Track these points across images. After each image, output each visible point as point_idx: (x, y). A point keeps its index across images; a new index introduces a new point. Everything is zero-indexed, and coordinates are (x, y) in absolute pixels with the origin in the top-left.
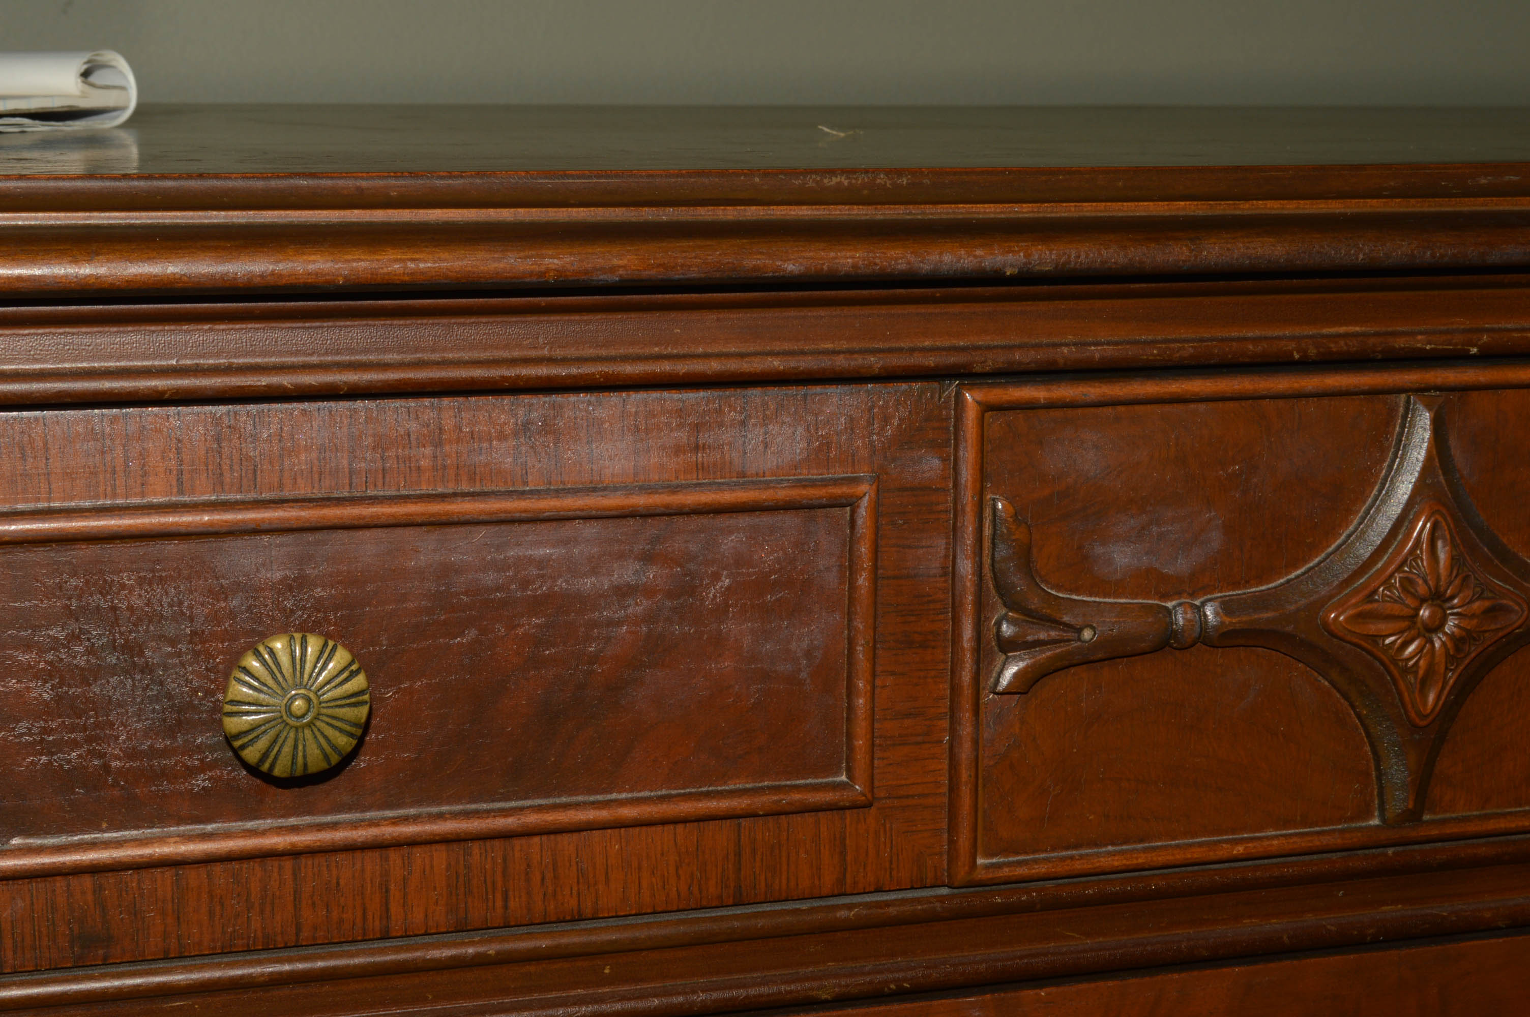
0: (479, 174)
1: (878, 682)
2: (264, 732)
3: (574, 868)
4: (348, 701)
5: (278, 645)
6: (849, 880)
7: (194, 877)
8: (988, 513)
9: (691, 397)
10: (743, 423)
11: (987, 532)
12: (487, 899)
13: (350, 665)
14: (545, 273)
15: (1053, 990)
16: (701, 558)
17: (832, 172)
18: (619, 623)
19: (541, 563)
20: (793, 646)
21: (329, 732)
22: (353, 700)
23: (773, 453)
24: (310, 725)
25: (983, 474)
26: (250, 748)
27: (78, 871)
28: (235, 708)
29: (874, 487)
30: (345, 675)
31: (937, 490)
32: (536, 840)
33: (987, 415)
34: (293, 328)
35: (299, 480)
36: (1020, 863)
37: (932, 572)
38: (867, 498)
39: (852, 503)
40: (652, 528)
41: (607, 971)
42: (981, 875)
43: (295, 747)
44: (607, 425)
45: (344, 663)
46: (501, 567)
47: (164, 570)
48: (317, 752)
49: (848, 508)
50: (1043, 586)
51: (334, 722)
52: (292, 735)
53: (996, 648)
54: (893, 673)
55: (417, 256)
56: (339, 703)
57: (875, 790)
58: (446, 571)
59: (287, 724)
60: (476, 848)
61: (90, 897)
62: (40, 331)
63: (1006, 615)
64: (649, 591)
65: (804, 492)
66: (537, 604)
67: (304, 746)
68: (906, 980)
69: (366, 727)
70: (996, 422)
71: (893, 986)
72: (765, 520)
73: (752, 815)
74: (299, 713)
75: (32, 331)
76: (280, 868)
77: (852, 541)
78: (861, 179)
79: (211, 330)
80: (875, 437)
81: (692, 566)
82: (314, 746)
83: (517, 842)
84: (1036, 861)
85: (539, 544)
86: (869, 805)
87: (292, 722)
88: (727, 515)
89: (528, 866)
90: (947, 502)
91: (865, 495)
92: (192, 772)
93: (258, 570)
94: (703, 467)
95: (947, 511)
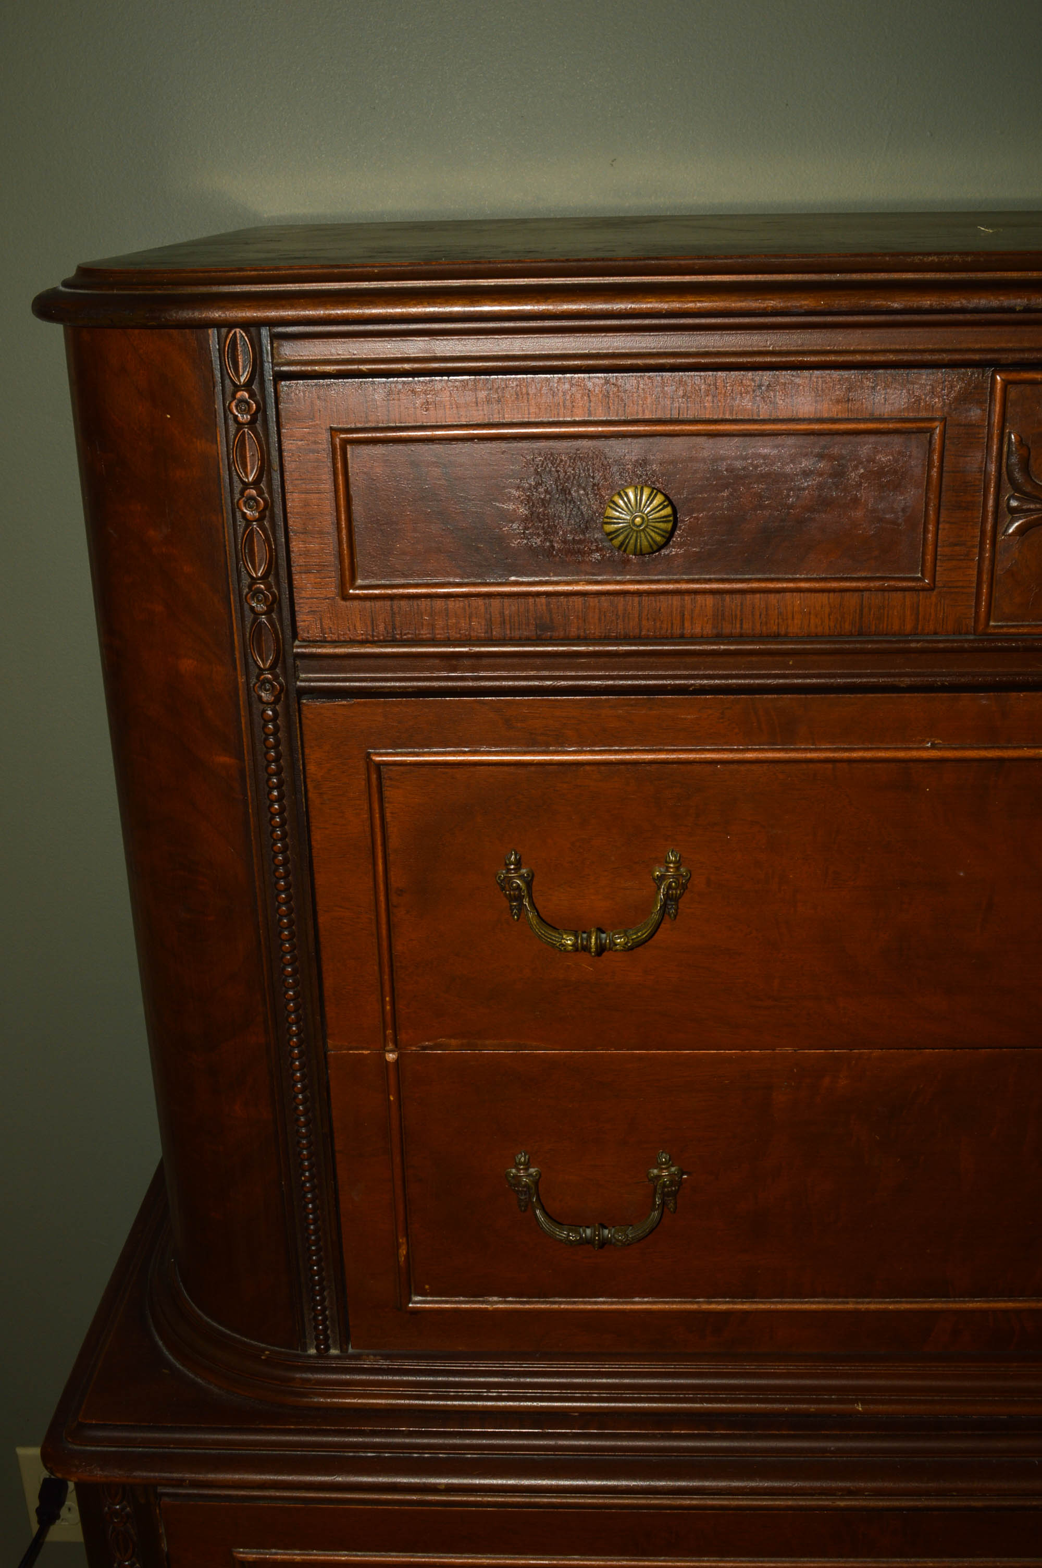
0: (741, 257)
1: (941, 526)
2: (622, 532)
3: (776, 611)
4: (662, 520)
5: (629, 491)
6: (920, 628)
7: (593, 601)
8: (1006, 439)
9: (845, 374)
10: (873, 388)
12: (732, 624)
13: (664, 502)
14: (766, 307)
15: (1028, 694)
16: (848, 457)
17: (929, 254)
18: (804, 489)
19: (765, 457)
20: (895, 506)
21: (653, 534)
22: (665, 519)
23: (889, 404)
24: (643, 530)
25: (1004, 419)
26: (615, 540)
27: (538, 594)
28: (608, 520)
29: (943, 423)
30: (661, 507)
31: (978, 426)
32: (758, 596)
33: (1009, 387)
34: (644, 335)
35: (646, 411)
36: (1013, 626)
37: (974, 470)
38: (938, 428)
39: (931, 431)
40: (823, 441)
41: (791, 663)
42: (991, 631)
43: (636, 541)
44: (801, 387)
45: (660, 501)
46: (745, 458)
47: (581, 453)
48: (646, 543)
49: (929, 434)
50: (1036, 480)
51: (655, 530)
52: (635, 535)
53: (1007, 512)
54: (948, 522)
55: (701, 299)
56: (658, 520)
57: (937, 583)
58: (716, 459)
59: (632, 529)
60: (727, 598)
61: (544, 607)
62: (525, 336)
63: (1013, 495)
65: (903, 425)
66: (764, 477)
67: (640, 541)
68: (946, 681)
69: (671, 533)
70: (1013, 392)
71: (939, 683)
72: (884, 439)
73: (868, 590)
74: (638, 524)
75: (522, 336)
76: (633, 600)
77: (930, 451)
78: (945, 258)
79: (605, 336)
80: (945, 397)
81: (844, 462)
82: (645, 540)
83: (749, 597)
84: (1022, 626)
85: (764, 447)
86: (932, 589)
87: (635, 528)
88: (863, 436)
89: (753, 608)
90: (984, 433)
91: (937, 427)
92: (593, 551)
93: (625, 455)
94: (851, 411)
95: (983, 438)
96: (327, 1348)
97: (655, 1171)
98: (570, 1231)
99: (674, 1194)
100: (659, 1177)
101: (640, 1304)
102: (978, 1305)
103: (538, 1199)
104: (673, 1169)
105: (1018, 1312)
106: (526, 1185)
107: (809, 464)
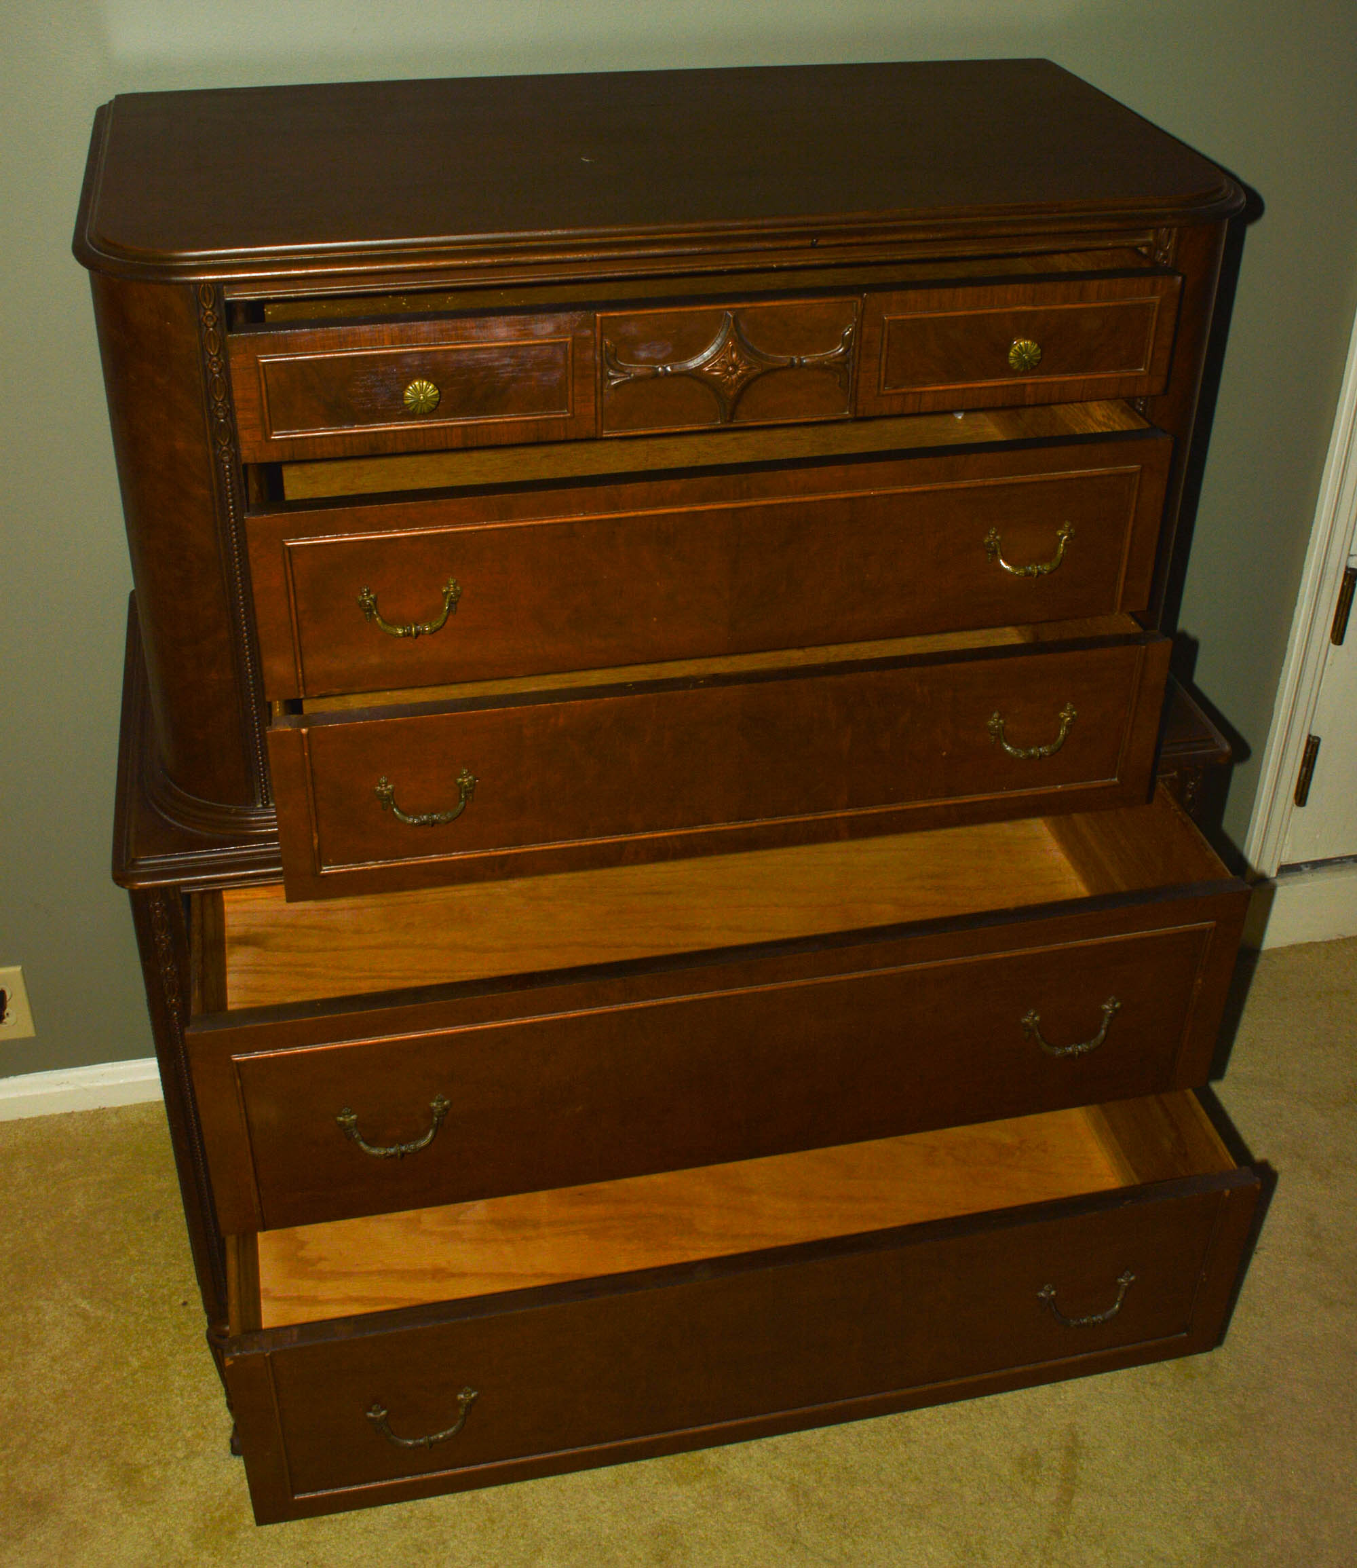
1: (575, 387)
4: (434, 396)
5: (417, 383)
7: (399, 435)
8: (604, 344)
11: (604, 349)
12: (472, 440)
16: (526, 358)
18: (505, 373)
20: (552, 378)
21: (430, 403)
22: (436, 395)
23: (546, 331)
24: (425, 402)
25: (602, 334)
26: (411, 406)
28: (407, 397)
29: (572, 339)
30: (434, 389)
31: (590, 338)
33: (603, 320)
37: (589, 359)
39: (566, 343)
40: (512, 351)
42: (604, 436)
44: (500, 324)
46: (473, 360)
50: (621, 363)
51: (431, 401)
52: (421, 404)
53: (607, 378)
54: (578, 385)
56: (432, 396)
57: (574, 413)
58: (459, 362)
60: (469, 429)
63: (610, 370)
64: (512, 365)
65: (552, 340)
66: (483, 369)
67: (424, 406)
69: (439, 402)
70: (606, 322)
72: (543, 347)
74: (422, 399)
80: (572, 325)
81: (524, 360)
86: (573, 418)
87: (421, 401)
88: (532, 346)
89: (482, 432)
90: (592, 341)
91: (570, 341)
92: (396, 410)
93: (412, 363)
95: (593, 344)
96: (268, 803)
97: (460, 780)
98: (414, 818)
99: (471, 792)
100: (463, 783)
101: (457, 856)
102: (647, 836)
103: (394, 803)
104: (470, 777)
105: (671, 837)
106: (387, 795)
107: (506, 361)
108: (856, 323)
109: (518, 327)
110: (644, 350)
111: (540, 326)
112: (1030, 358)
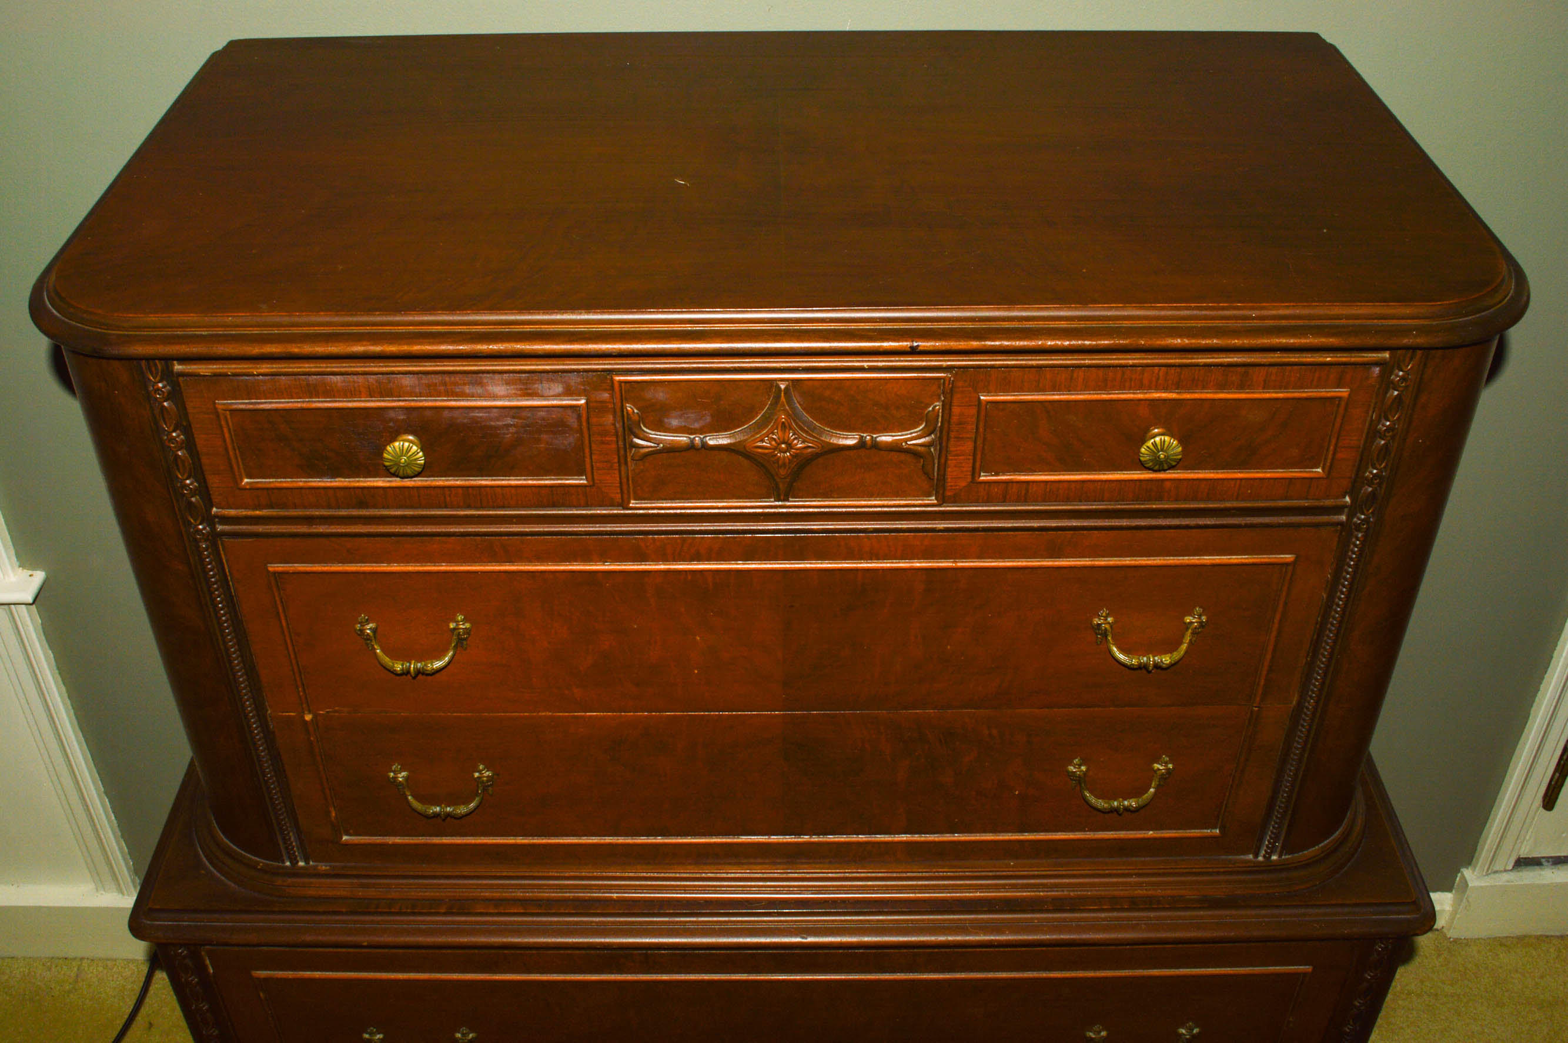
1: (593, 452)
4: (418, 459)
6: (589, 504)
7: (389, 491)
9: (523, 375)
10: (541, 382)
11: (625, 415)
12: (475, 501)
16: (532, 418)
18: (507, 434)
20: (564, 442)
21: (413, 467)
24: (407, 465)
27: (356, 487)
30: (416, 453)
31: (607, 402)
32: (489, 488)
33: (622, 383)
36: (645, 503)
37: (609, 424)
41: (514, 521)
42: (632, 505)
44: (497, 382)
46: (469, 418)
50: (647, 431)
51: (415, 465)
52: (402, 468)
53: (632, 447)
54: (598, 451)
57: (596, 481)
58: (452, 419)
60: (470, 489)
63: (634, 438)
64: (515, 427)
66: (482, 428)
67: (406, 471)
69: (426, 463)
70: (625, 386)
74: (403, 463)
76: (413, 490)
77: (581, 415)
81: (529, 420)
85: (479, 413)
86: (594, 485)
87: (401, 465)
90: (611, 406)
93: (396, 416)
94: (529, 394)
95: (611, 409)
97: (477, 775)
99: (490, 786)
100: (480, 777)
103: (409, 790)
104: (488, 773)
106: (401, 782)
107: (509, 421)
108: (943, 401)
109: (518, 387)
110: (676, 418)
111: (545, 385)
112: (1167, 457)
